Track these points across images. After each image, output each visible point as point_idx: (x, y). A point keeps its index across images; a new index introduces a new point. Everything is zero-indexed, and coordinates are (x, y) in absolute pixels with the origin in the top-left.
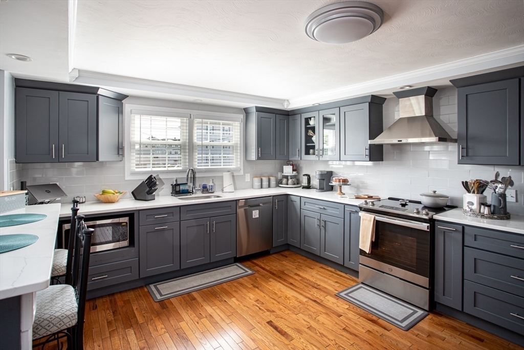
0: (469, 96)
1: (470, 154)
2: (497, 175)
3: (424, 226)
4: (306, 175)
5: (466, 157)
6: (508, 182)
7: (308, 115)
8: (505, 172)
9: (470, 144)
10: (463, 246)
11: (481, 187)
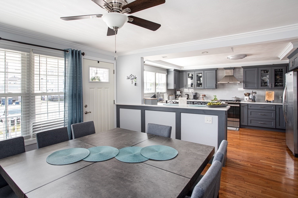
0: (246, 71)
1: (247, 86)
2: (252, 91)
3: (238, 105)
4: (187, 94)
5: (246, 87)
6: (255, 93)
7: (188, 73)
8: (254, 91)
9: (247, 84)
10: (248, 109)
11: (249, 94)
